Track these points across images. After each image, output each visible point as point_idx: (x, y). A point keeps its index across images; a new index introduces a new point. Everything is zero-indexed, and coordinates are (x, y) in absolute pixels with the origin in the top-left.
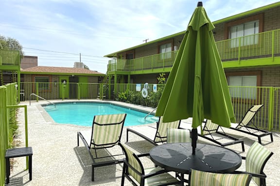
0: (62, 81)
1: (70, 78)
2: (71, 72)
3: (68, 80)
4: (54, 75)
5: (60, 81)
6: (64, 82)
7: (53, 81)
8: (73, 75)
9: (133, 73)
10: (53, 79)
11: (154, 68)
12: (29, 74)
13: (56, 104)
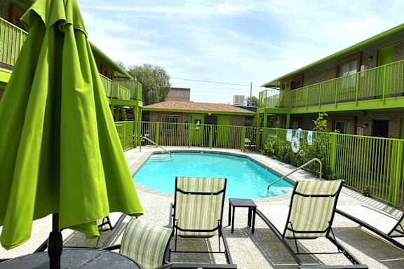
0: (196, 122)
1: (205, 117)
2: (207, 110)
3: (203, 121)
4: (185, 113)
5: (193, 121)
6: (198, 123)
7: (184, 121)
8: (210, 114)
9: (295, 111)
10: (184, 117)
11: (322, 104)
12: (156, 112)
13: (172, 152)
